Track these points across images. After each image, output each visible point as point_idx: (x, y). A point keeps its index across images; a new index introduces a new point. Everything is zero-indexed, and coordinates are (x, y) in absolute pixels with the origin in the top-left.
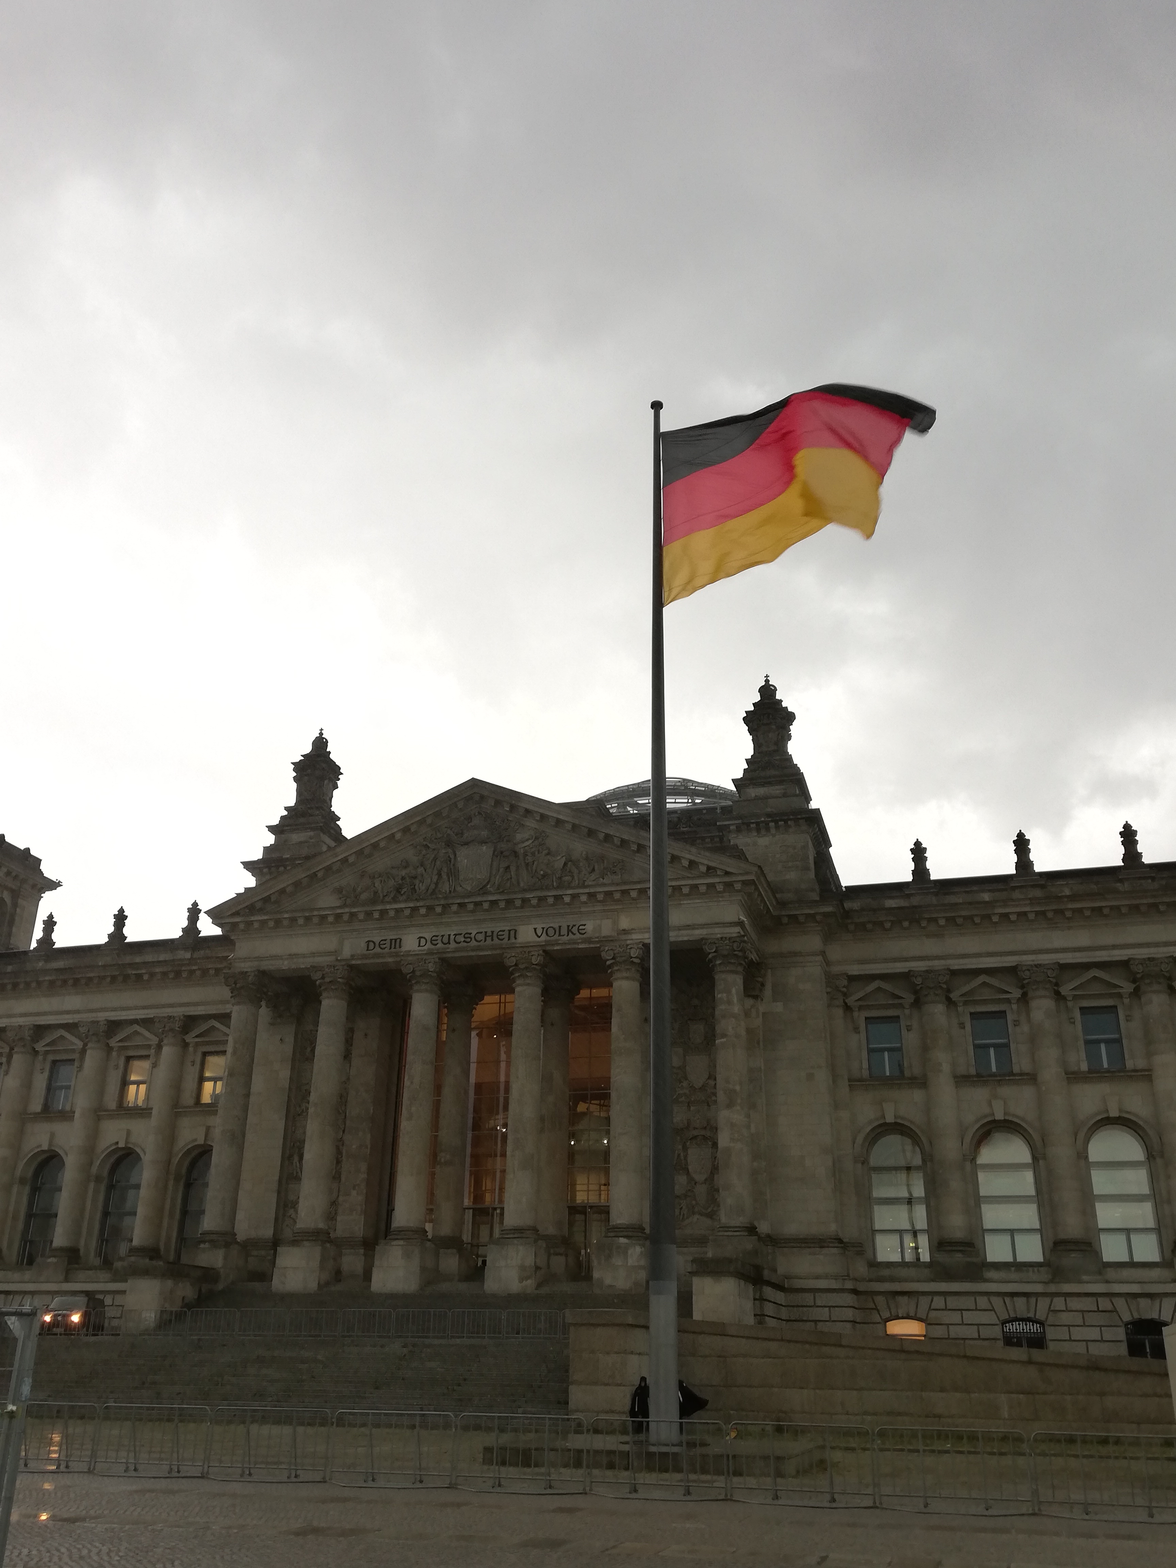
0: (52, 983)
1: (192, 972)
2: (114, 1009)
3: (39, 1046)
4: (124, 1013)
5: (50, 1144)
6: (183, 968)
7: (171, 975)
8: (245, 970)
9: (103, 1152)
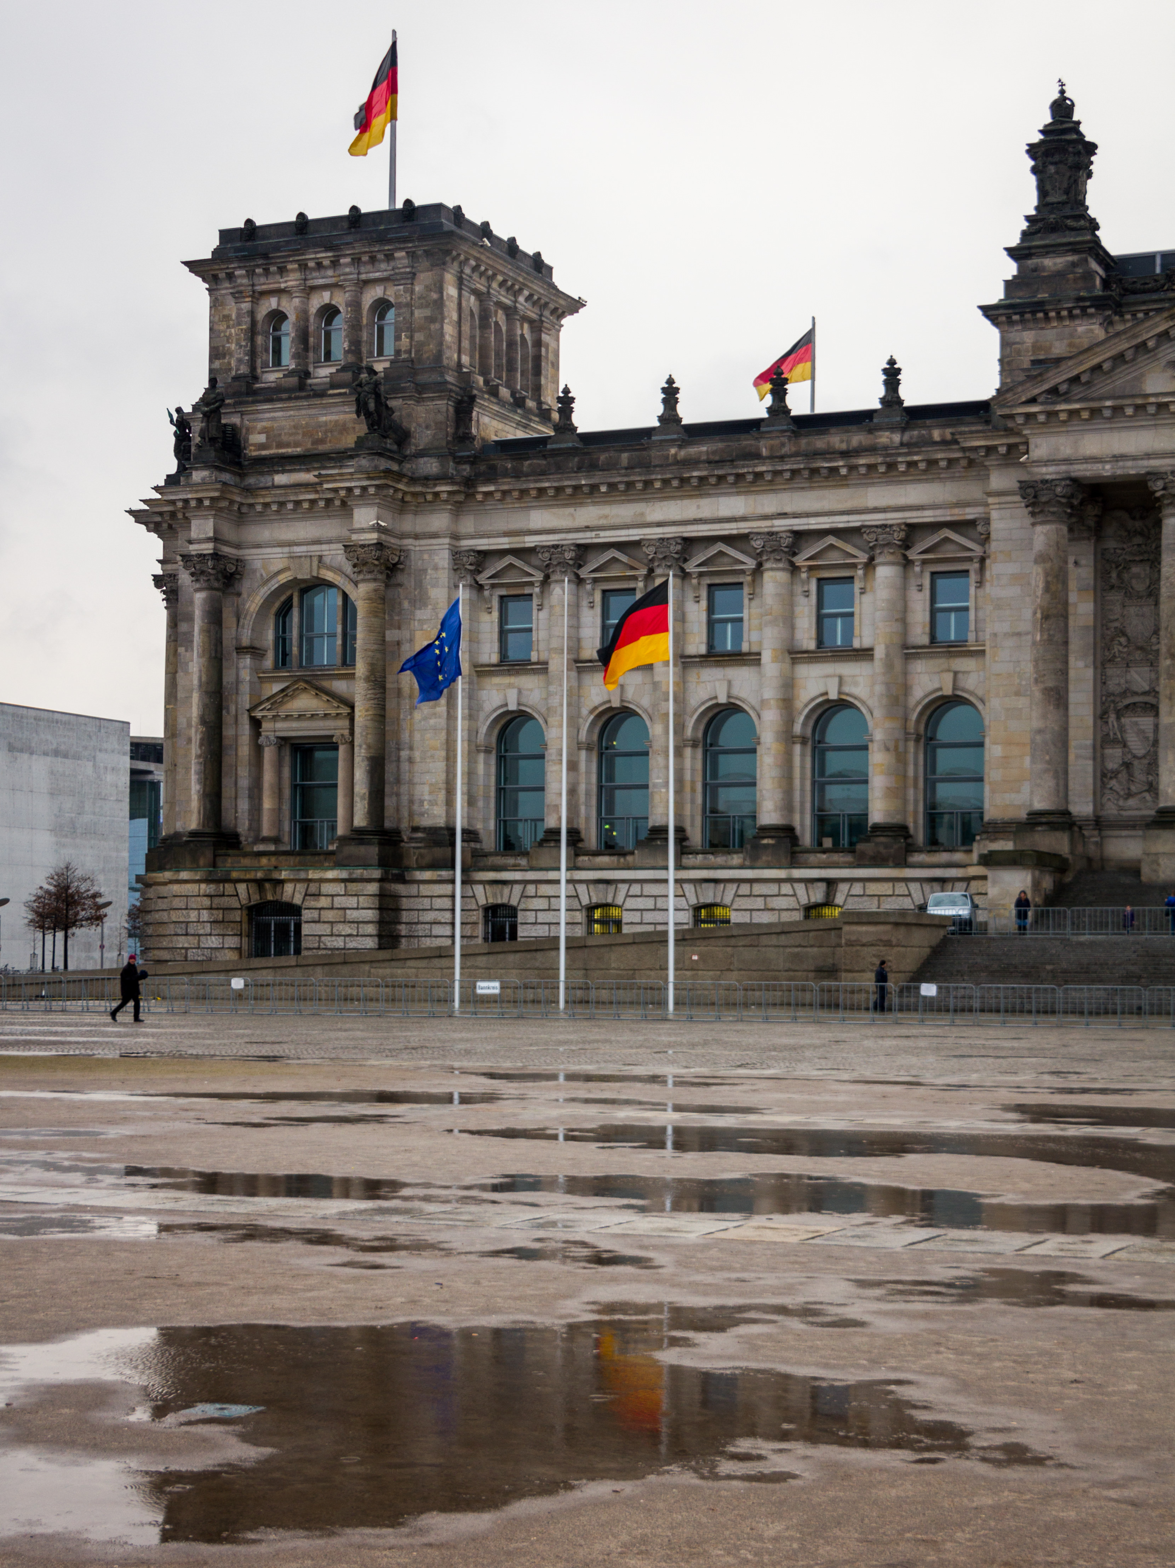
0: (701, 479)
1: (911, 464)
2: (796, 516)
3: (691, 567)
4: (812, 520)
5: (729, 697)
6: (900, 459)
7: (882, 469)
8: (1048, 477)
9: (806, 706)
